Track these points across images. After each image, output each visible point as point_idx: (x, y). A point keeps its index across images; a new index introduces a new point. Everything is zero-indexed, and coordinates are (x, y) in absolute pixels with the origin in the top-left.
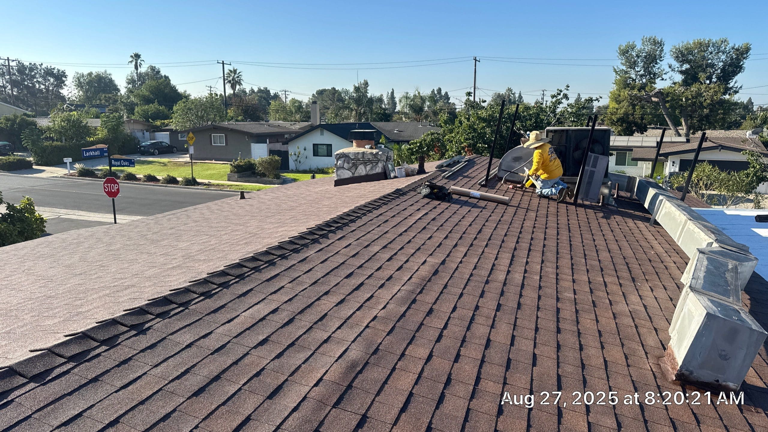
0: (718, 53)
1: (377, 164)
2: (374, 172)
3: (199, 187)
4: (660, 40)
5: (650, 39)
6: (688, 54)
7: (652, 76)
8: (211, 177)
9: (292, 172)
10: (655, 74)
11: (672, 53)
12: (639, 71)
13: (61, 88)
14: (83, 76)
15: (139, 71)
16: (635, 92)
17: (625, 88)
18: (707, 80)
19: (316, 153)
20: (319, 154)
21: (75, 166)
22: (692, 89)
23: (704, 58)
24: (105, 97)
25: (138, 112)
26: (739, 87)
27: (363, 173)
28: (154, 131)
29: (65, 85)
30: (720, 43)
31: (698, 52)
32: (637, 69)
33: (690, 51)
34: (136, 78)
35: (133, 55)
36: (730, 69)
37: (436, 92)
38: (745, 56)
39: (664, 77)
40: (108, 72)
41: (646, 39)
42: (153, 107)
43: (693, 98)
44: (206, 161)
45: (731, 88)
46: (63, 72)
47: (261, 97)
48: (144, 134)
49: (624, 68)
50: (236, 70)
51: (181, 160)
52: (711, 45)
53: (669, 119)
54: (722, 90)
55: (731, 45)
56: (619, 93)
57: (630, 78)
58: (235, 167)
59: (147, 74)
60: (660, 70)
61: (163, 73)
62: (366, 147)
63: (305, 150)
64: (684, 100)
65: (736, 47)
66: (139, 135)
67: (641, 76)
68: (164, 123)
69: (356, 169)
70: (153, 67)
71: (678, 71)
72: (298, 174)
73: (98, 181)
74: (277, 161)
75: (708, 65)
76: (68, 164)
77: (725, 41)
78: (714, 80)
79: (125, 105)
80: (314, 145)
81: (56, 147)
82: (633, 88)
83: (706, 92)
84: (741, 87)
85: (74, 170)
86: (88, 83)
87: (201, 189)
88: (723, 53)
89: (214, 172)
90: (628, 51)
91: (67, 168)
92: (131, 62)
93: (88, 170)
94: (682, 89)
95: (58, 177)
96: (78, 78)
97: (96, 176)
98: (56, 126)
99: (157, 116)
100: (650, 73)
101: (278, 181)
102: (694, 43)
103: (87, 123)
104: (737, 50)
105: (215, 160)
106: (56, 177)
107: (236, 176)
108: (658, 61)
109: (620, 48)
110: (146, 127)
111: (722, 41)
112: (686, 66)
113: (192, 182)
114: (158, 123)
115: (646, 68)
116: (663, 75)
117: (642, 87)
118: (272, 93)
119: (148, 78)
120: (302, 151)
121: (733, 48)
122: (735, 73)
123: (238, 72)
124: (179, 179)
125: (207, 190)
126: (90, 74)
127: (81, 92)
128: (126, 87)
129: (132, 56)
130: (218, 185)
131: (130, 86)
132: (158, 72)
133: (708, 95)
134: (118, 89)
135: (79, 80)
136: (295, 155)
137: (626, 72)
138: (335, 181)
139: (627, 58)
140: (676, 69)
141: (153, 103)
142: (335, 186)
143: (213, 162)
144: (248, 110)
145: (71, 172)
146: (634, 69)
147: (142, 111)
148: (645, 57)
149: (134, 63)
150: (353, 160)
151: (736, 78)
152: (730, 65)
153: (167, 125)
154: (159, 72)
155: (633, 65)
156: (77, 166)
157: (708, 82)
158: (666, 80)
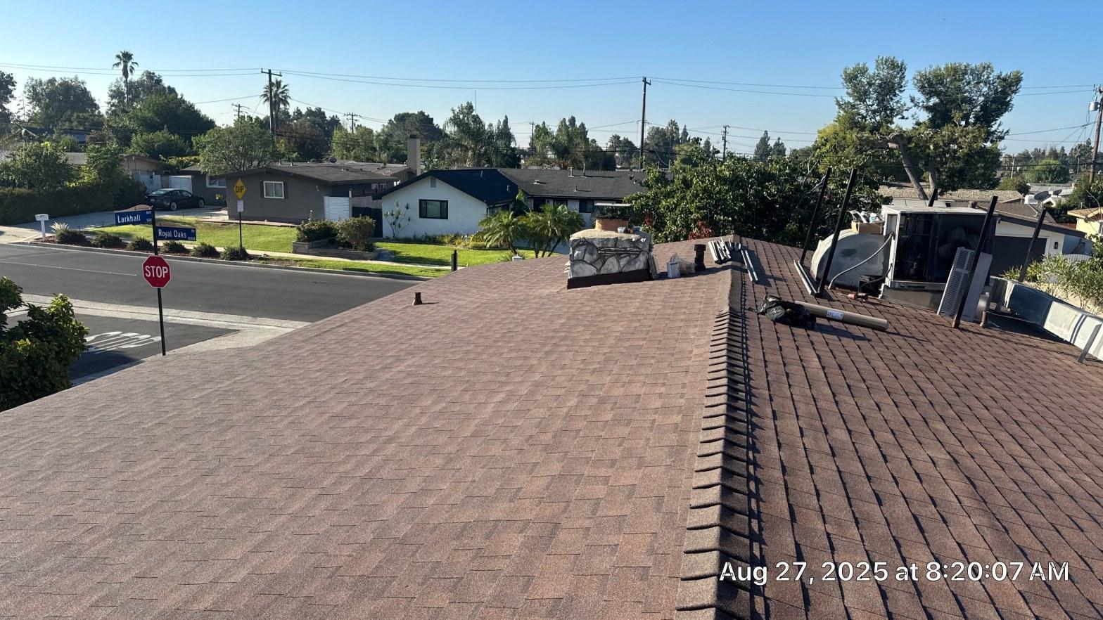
0: (978, 83)
1: (638, 256)
2: (632, 268)
3: (252, 262)
4: (900, 62)
5: (887, 61)
6: (937, 84)
7: (888, 112)
8: (265, 246)
9: (388, 240)
10: (892, 110)
11: (916, 81)
12: (872, 106)
13: (5, 101)
14: (41, 83)
15: (128, 79)
16: (866, 135)
17: (852, 129)
18: (962, 120)
19: (424, 214)
20: (428, 215)
21: (53, 227)
22: (944, 133)
23: (959, 90)
24: (78, 116)
25: (137, 143)
26: (1005, 131)
27: (615, 269)
28: (167, 174)
29: (12, 97)
30: (982, 69)
31: (951, 82)
32: (869, 102)
33: (939, 78)
34: (124, 89)
35: (121, 54)
36: (994, 106)
37: (568, 123)
38: (1015, 88)
39: (905, 114)
40: (80, 79)
41: (882, 60)
42: (161, 136)
43: (945, 145)
44: (255, 222)
45: (994, 133)
46: (9, 76)
47: (314, 122)
48: (151, 177)
49: (851, 100)
50: (280, 82)
51: (214, 219)
52: (969, 71)
53: (912, 174)
54: (983, 135)
55: (996, 73)
56: (844, 135)
57: (859, 114)
58: (304, 232)
59: (141, 83)
60: (899, 105)
61: (166, 83)
62: (619, 230)
63: (407, 208)
64: (932, 147)
65: (1003, 75)
66: (144, 178)
67: (874, 112)
68: (182, 161)
69: (604, 263)
70: (150, 73)
71: (923, 106)
72: (397, 245)
73: (92, 250)
74: (370, 225)
75: (965, 100)
76: (43, 224)
77: (989, 67)
78: (972, 120)
79: (115, 131)
80: (420, 201)
81: (18, 196)
82: (863, 129)
83: (962, 138)
84: (1008, 132)
85: (53, 233)
86: (48, 95)
87: (255, 266)
88: (985, 84)
89: (270, 239)
90: (857, 77)
91: (39, 229)
92: (117, 64)
93: (74, 234)
94: (930, 132)
95: (27, 244)
96: (33, 87)
97: (88, 243)
98: (19, 163)
99: (169, 150)
100: (886, 109)
101: (372, 254)
102: (947, 69)
103: (66, 160)
104: (1004, 80)
105: (268, 221)
106: (23, 243)
107: (306, 245)
108: (897, 92)
109: (845, 72)
110: (154, 168)
111: (984, 68)
112: (934, 100)
113: (239, 255)
114: (173, 161)
115: (881, 102)
116: (904, 112)
117: (875, 129)
118: (328, 115)
119: (143, 91)
120: (403, 210)
121: (999, 77)
122: (1000, 113)
123: (282, 85)
124: (219, 249)
125: (264, 267)
126: (52, 81)
127: (37, 108)
128: (109, 103)
129: (118, 56)
130: (280, 259)
131: (115, 101)
132: (159, 81)
133: (965, 142)
134: (96, 105)
135: (34, 90)
136: (392, 215)
137: (854, 106)
138: (569, 280)
139: (855, 86)
140: (921, 104)
141: (160, 130)
142: (569, 287)
143: (266, 222)
144: (305, 143)
145: (47, 235)
146: (865, 101)
147: (144, 141)
148: (880, 86)
149: (121, 67)
150: (599, 249)
151: (1001, 119)
152: (994, 101)
153: (187, 165)
154: (161, 81)
155: (862, 96)
156: (57, 226)
157: (963, 123)
158: (907, 118)
